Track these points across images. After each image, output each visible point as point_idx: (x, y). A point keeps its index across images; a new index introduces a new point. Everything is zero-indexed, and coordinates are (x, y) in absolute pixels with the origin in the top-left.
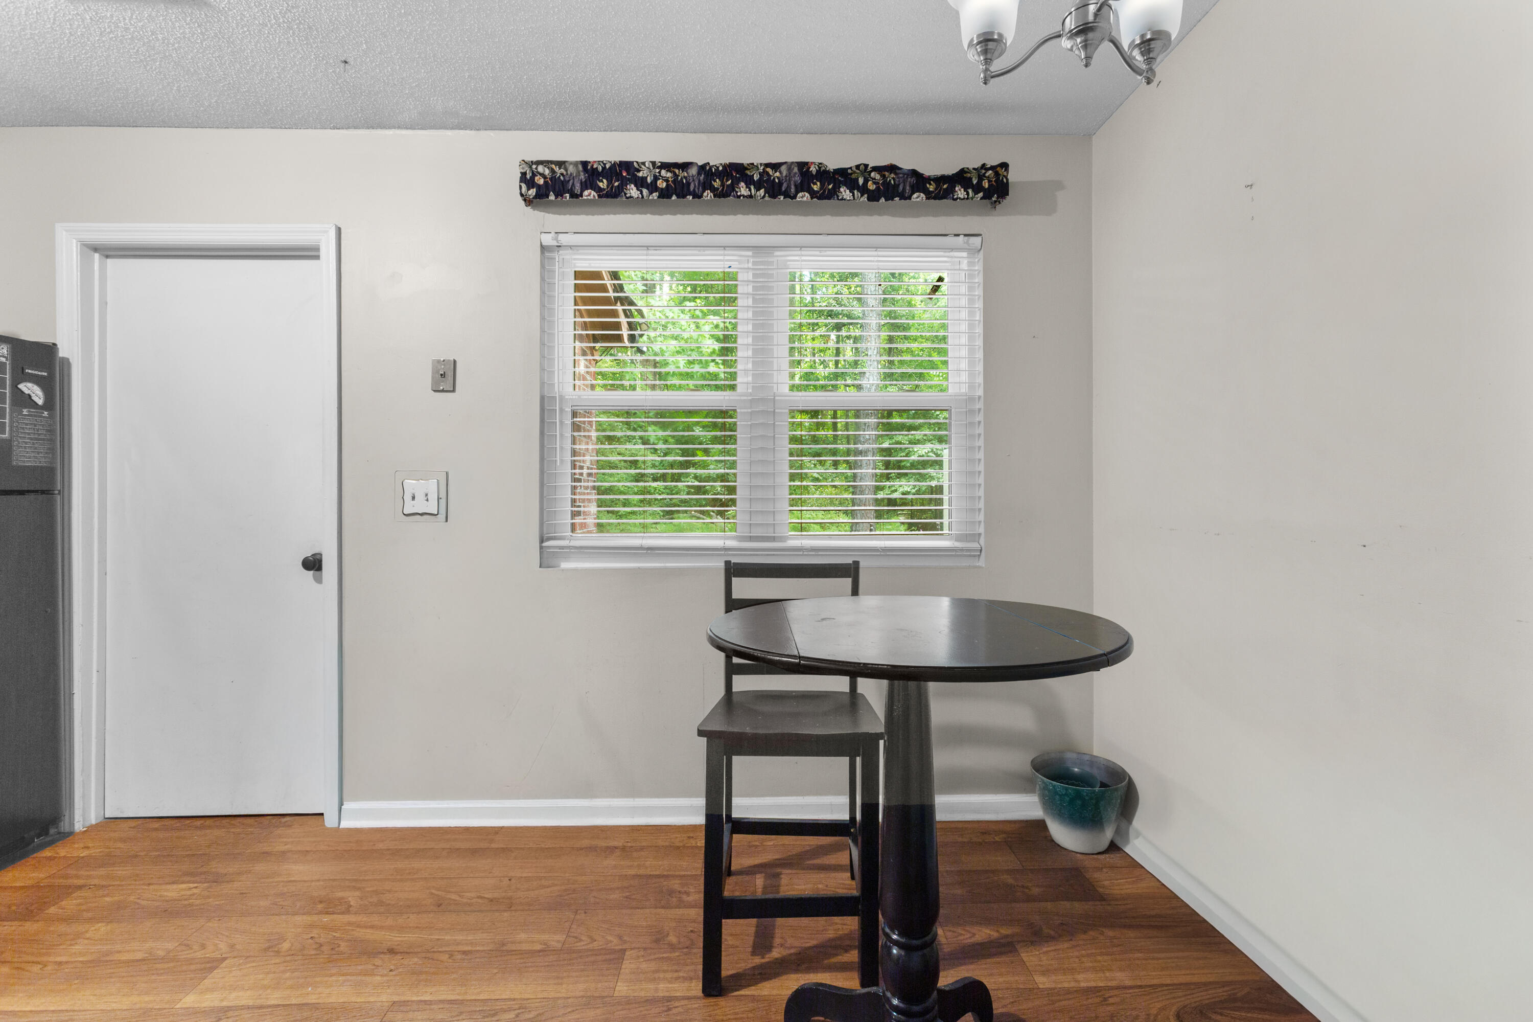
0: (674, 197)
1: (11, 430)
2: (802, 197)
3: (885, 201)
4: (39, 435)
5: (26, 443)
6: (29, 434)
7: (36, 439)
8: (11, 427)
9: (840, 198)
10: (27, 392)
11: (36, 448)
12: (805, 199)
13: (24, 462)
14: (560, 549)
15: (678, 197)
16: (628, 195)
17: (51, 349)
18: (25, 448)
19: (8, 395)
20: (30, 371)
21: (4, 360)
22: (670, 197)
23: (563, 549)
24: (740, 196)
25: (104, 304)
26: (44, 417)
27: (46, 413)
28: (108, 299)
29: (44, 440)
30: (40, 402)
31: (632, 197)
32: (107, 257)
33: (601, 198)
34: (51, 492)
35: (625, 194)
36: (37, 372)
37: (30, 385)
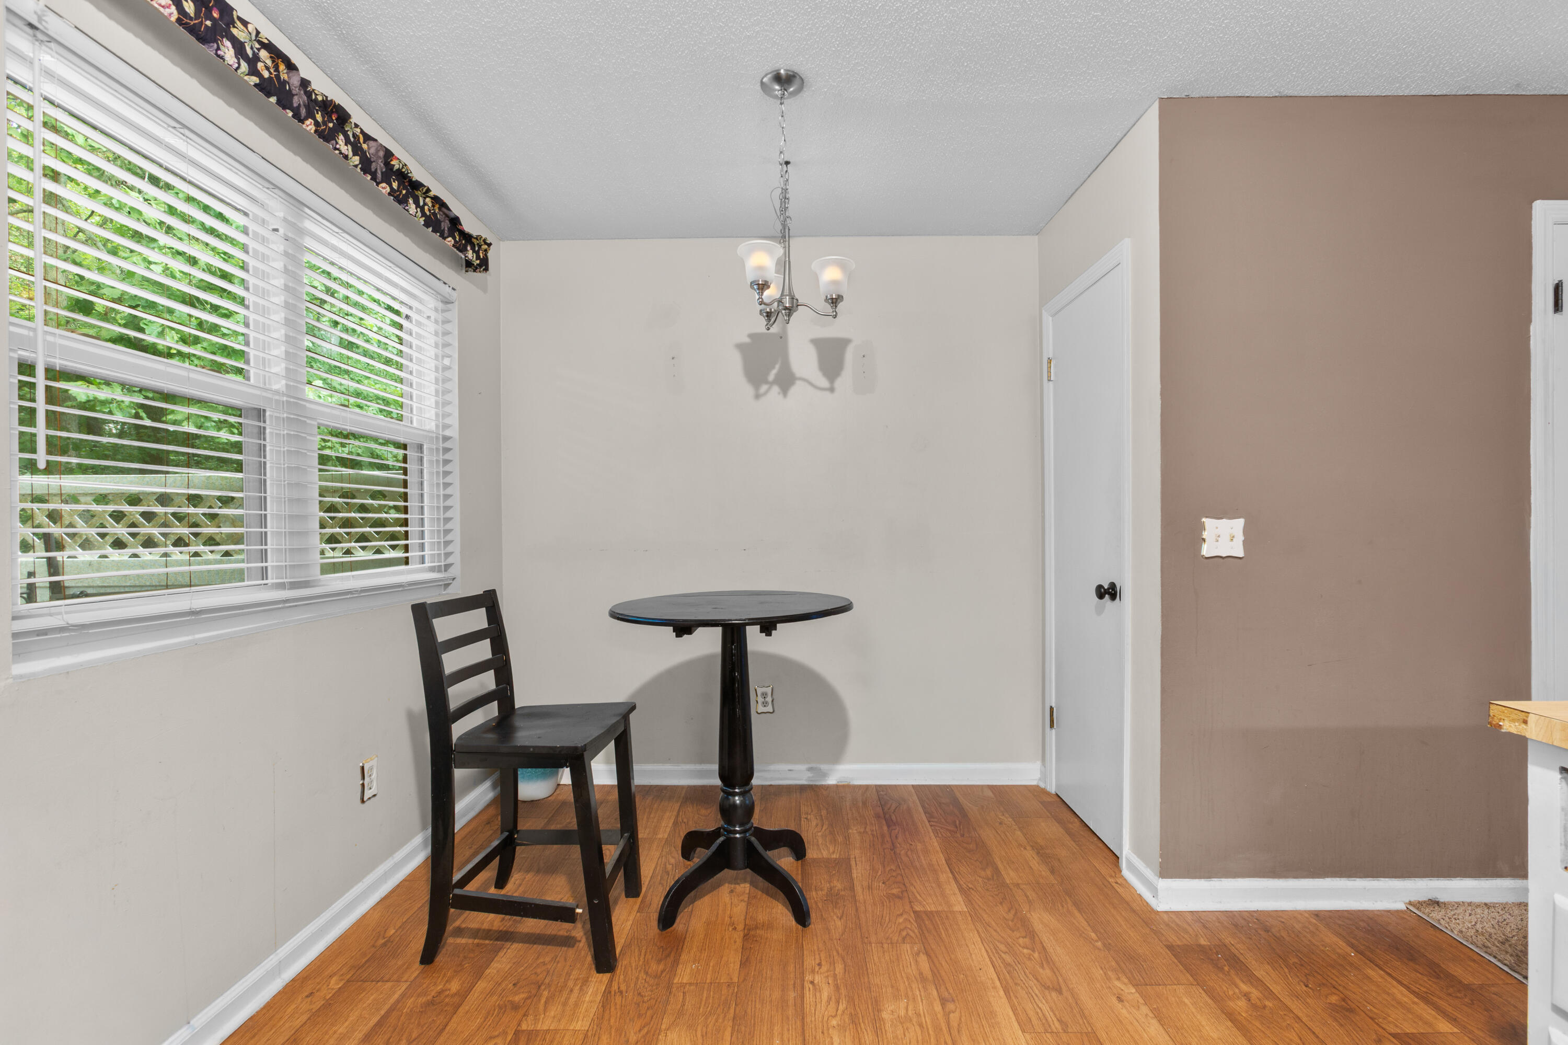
0: (273, 100)
2: (383, 188)
3: (432, 231)
9: (406, 208)
12: (384, 191)
14: (38, 635)
15: (279, 102)
16: (219, 52)
22: (269, 95)
23: (46, 634)
24: (338, 149)
31: (224, 60)
33: (181, 24)
35: (218, 49)
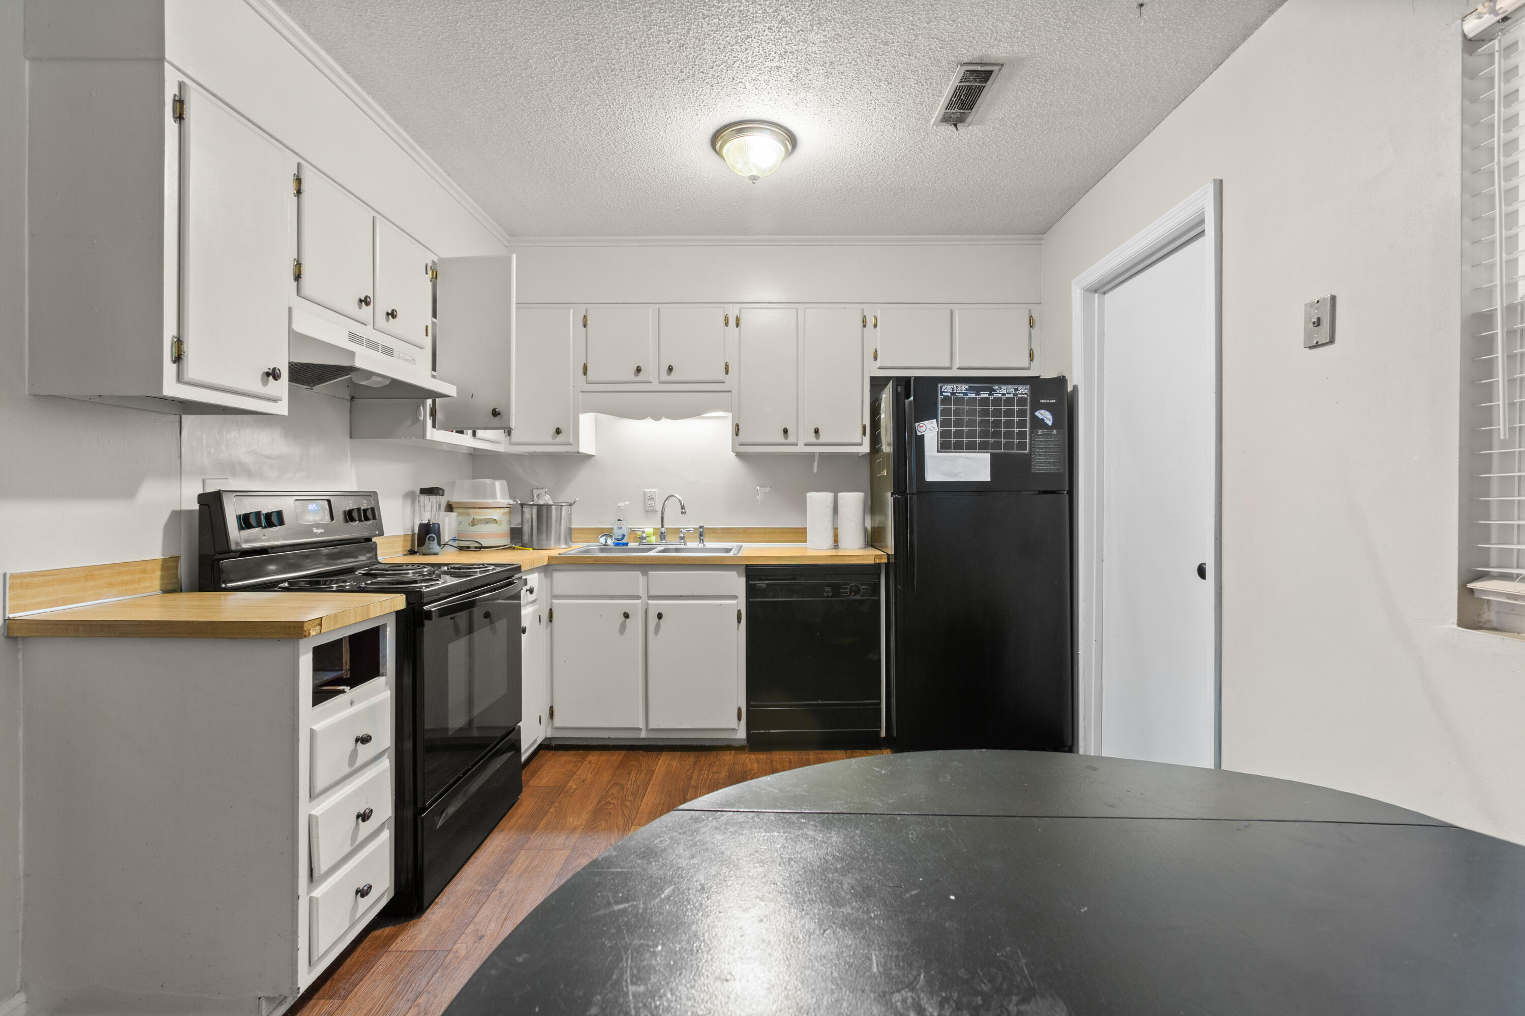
1: (1031, 448)
4: (1050, 448)
5: (1040, 455)
6: (1042, 448)
7: (1046, 452)
8: (1031, 444)
10: (1041, 417)
11: (1047, 459)
13: (1039, 470)
17: (1061, 381)
18: (1040, 459)
19: (1028, 421)
20: (1043, 401)
21: (1025, 396)
25: (1102, 334)
26: (1055, 434)
27: (1055, 431)
28: (1105, 330)
29: (1053, 452)
30: (1050, 423)
32: (1105, 293)
34: (1061, 492)
36: (1048, 401)
37: (1042, 411)
